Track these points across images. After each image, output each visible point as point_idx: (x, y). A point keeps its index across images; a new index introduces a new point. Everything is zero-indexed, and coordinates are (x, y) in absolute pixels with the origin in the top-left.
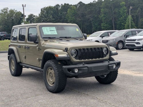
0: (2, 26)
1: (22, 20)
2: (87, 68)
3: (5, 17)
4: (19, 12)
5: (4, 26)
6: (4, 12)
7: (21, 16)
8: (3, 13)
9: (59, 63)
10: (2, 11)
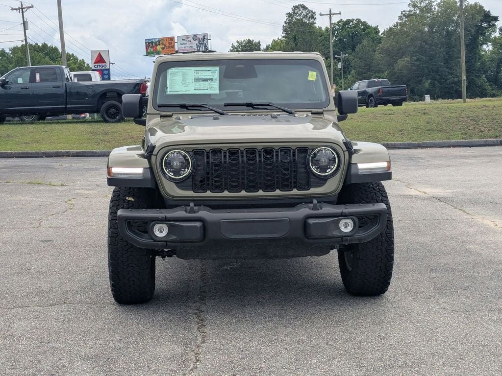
0: (408, 59)
1: (483, 34)
2: (198, 224)
3: (424, 25)
4: (476, 4)
5: (415, 58)
6: (421, 10)
7: (482, 21)
8: (418, 12)
9: (131, 199)
10: (414, 6)
